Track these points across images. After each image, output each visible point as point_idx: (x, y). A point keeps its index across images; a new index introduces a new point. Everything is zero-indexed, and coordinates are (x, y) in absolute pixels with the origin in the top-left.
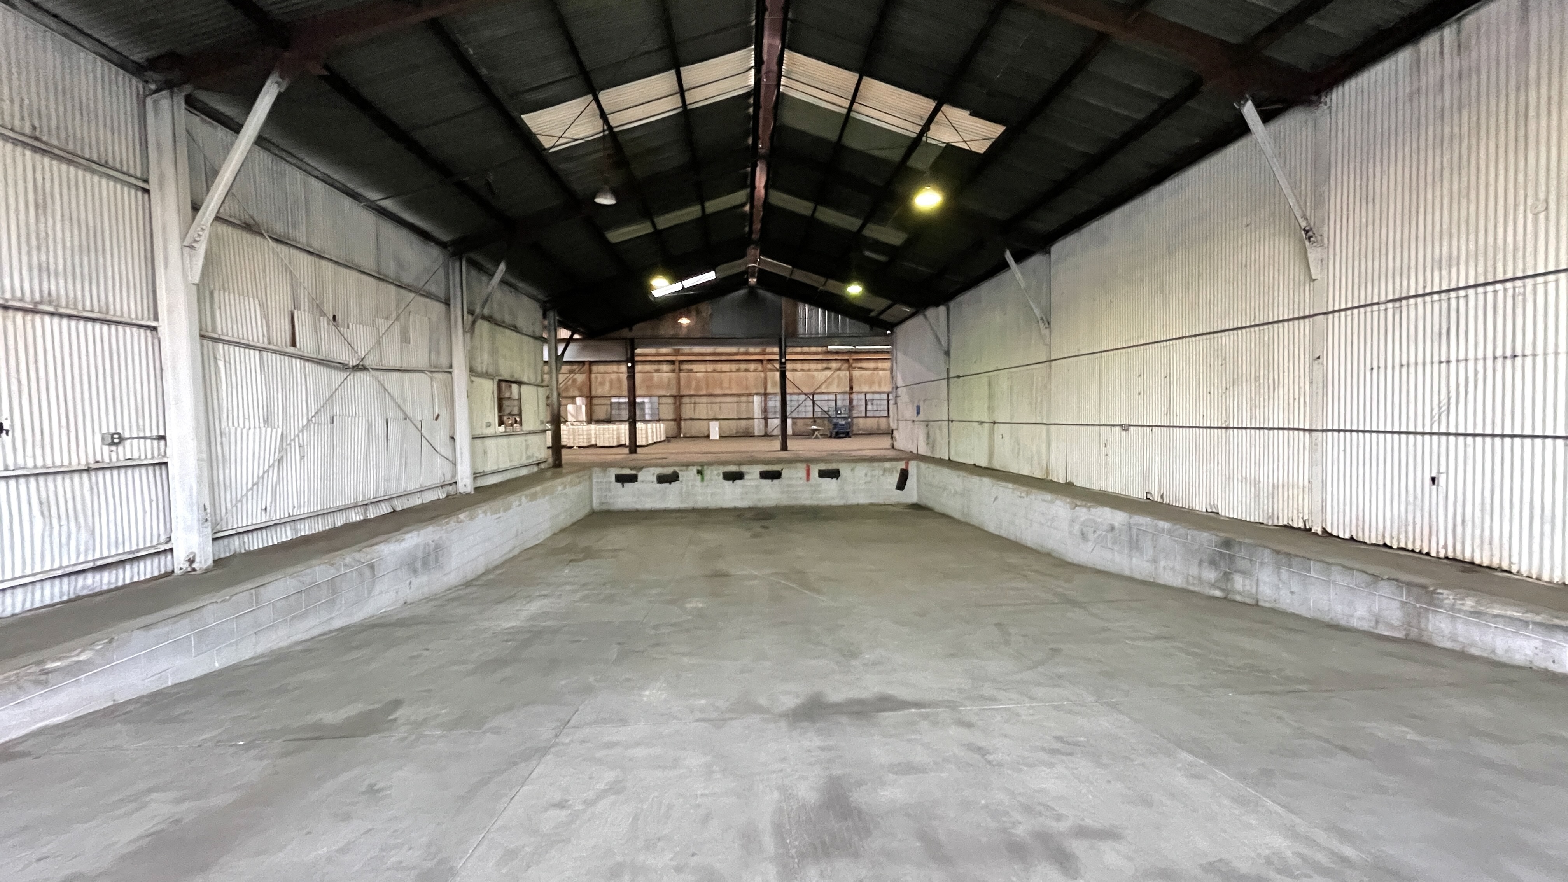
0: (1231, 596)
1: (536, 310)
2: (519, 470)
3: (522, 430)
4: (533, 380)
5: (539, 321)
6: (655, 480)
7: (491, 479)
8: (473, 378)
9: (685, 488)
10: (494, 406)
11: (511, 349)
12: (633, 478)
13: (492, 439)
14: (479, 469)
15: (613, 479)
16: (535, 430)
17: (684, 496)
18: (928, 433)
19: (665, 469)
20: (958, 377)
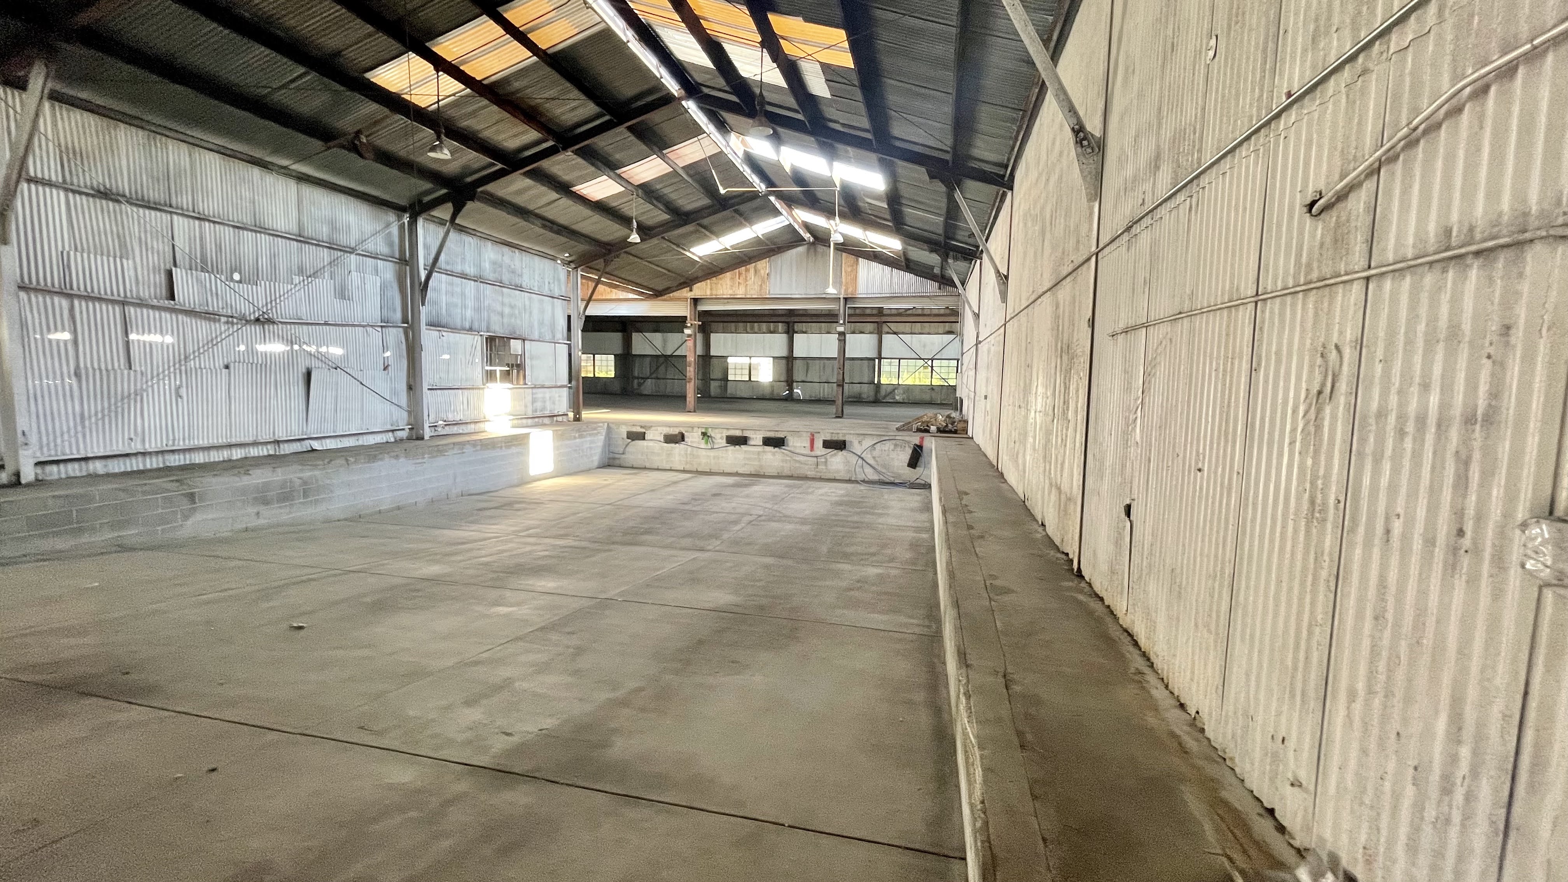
1: (555, 270)
2: (516, 422)
3: (525, 384)
4: (548, 337)
5: (559, 280)
6: (662, 440)
7: (471, 428)
8: (444, 334)
9: (689, 449)
10: (477, 360)
11: (512, 307)
12: (641, 436)
13: (475, 391)
14: (450, 417)
15: (625, 436)
16: (547, 384)
17: (688, 457)
18: (968, 406)
19: (672, 429)
20: (980, 342)
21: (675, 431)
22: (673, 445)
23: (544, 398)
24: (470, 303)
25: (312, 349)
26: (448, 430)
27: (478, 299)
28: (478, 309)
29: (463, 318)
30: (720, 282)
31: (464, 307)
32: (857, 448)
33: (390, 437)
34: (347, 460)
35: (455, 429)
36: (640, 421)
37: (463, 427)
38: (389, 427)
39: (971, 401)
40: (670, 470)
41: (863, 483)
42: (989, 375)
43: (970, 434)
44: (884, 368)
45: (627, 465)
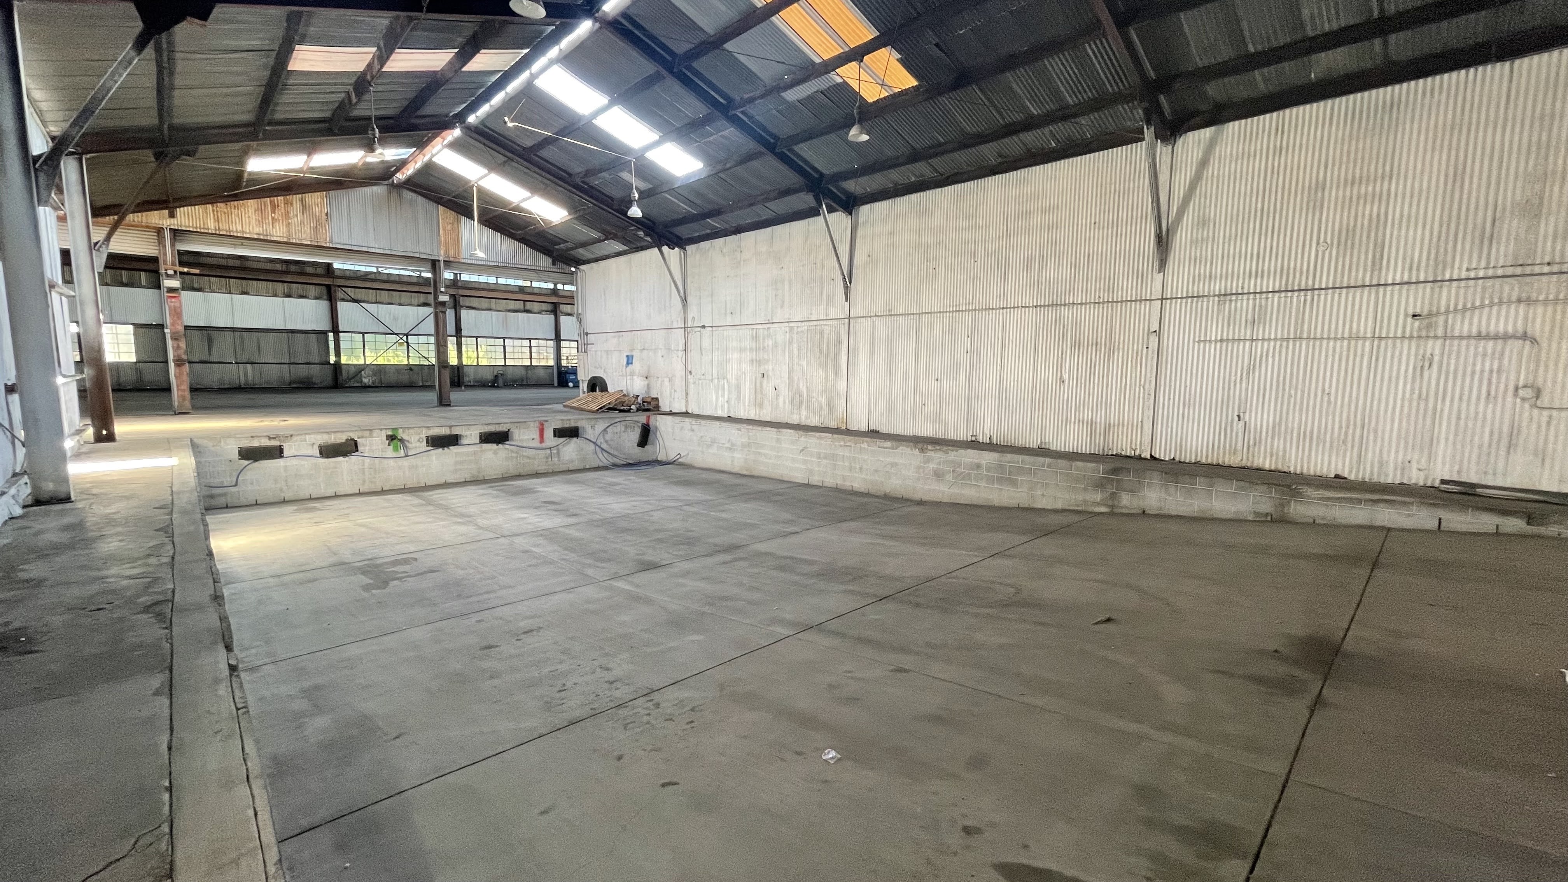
0: (1116, 510)
6: (317, 453)
9: (367, 460)
15: (235, 455)
17: (367, 473)
18: (648, 385)
19: (333, 436)
20: (704, 327)
21: (341, 438)
32: (590, 433)
36: (264, 429)
39: (666, 380)
40: (336, 496)
41: (605, 468)
42: (766, 357)
43: (668, 410)
44: (342, 345)
45: (243, 501)
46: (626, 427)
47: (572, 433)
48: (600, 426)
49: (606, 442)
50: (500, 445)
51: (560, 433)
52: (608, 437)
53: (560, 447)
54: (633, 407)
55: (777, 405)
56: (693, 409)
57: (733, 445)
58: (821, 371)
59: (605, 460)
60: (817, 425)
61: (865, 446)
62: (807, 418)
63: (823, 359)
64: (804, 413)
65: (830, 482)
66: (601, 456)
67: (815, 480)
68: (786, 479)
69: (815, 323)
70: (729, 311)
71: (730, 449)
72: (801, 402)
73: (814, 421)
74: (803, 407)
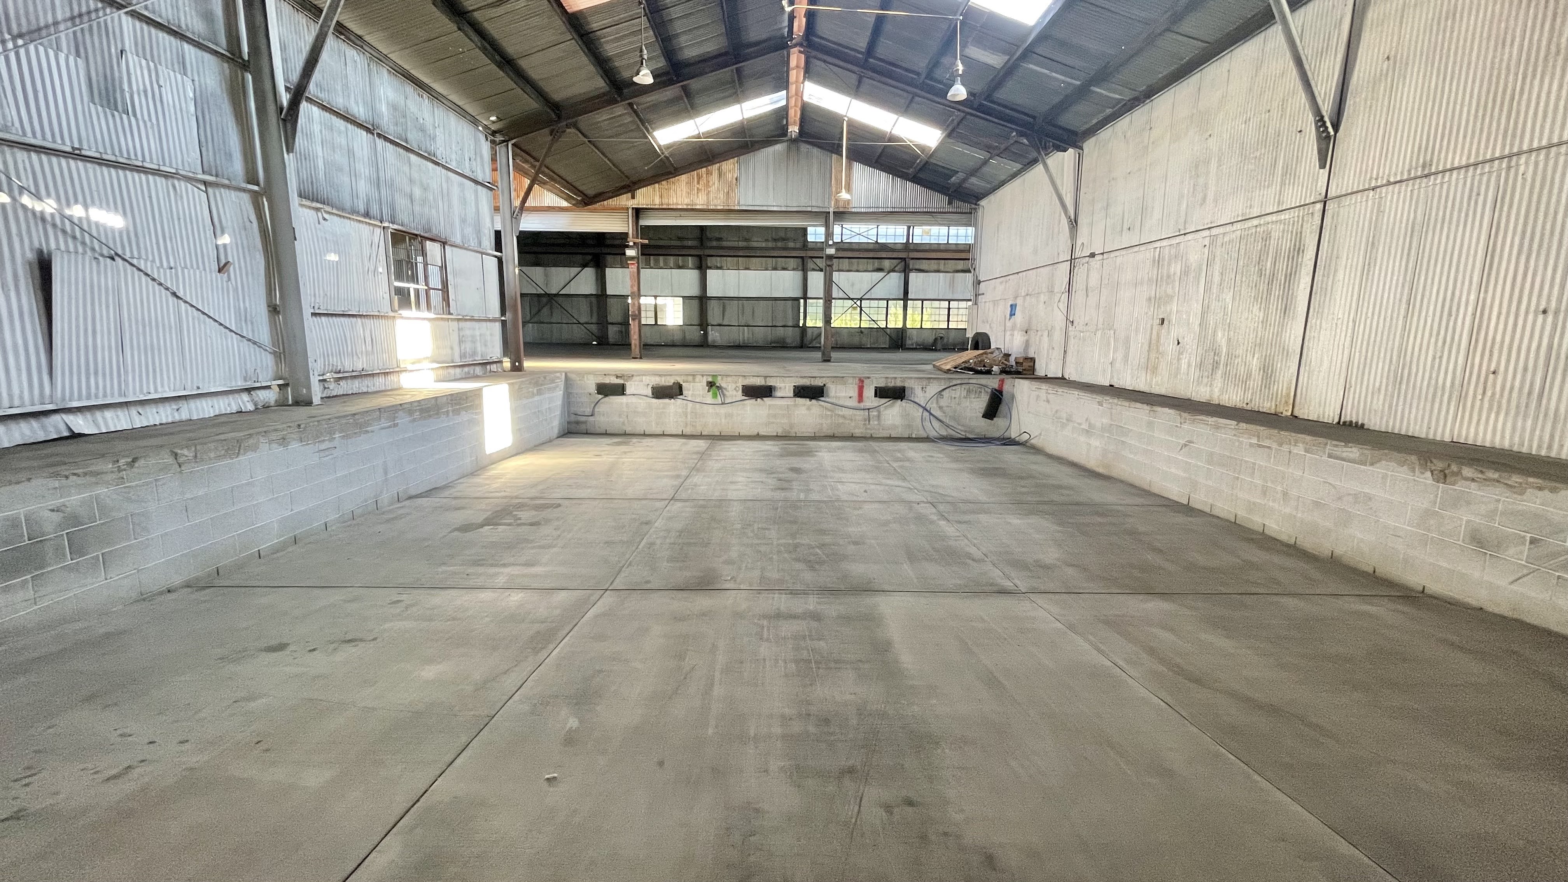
1: (477, 141)
2: (445, 372)
3: (450, 314)
4: (473, 244)
5: (482, 157)
6: (650, 393)
7: (379, 383)
8: (326, 216)
9: (690, 404)
10: (380, 270)
11: (425, 189)
12: (619, 390)
13: (383, 322)
14: (348, 365)
15: (593, 389)
16: (476, 316)
17: (689, 417)
18: (1027, 342)
19: (663, 379)
20: (1093, 255)
21: (669, 381)
22: (667, 401)
23: (473, 336)
24: (364, 169)
25: (48, 207)
26: (345, 387)
27: (375, 163)
28: (377, 183)
29: (354, 195)
30: (673, 187)
31: (354, 174)
32: (920, 396)
33: (245, 403)
34: (176, 455)
35: (355, 386)
36: (615, 370)
37: (367, 382)
38: (240, 384)
39: (1046, 333)
40: (663, 435)
41: (927, 439)
42: (1170, 291)
43: (1042, 374)
44: (809, 309)
45: (599, 431)
46: (969, 391)
47: (896, 394)
48: (933, 388)
49: (941, 408)
50: (814, 401)
51: (882, 393)
52: (943, 402)
53: (882, 408)
54: (995, 369)
55: (1178, 369)
56: (1072, 374)
57: (1090, 425)
58: (1256, 308)
59: (935, 429)
60: (1240, 405)
61: (1299, 450)
62: (1222, 391)
63: (1263, 287)
64: (1218, 383)
65: (1224, 508)
66: (927, 424)
67: (1200, 500)
68: (1155, 490)
69: (1255, 222)
70: (1125, 227)
71: (1087, 431)
72: (1216, 365)
73: (1233, 398)
74: (1219, 373)
